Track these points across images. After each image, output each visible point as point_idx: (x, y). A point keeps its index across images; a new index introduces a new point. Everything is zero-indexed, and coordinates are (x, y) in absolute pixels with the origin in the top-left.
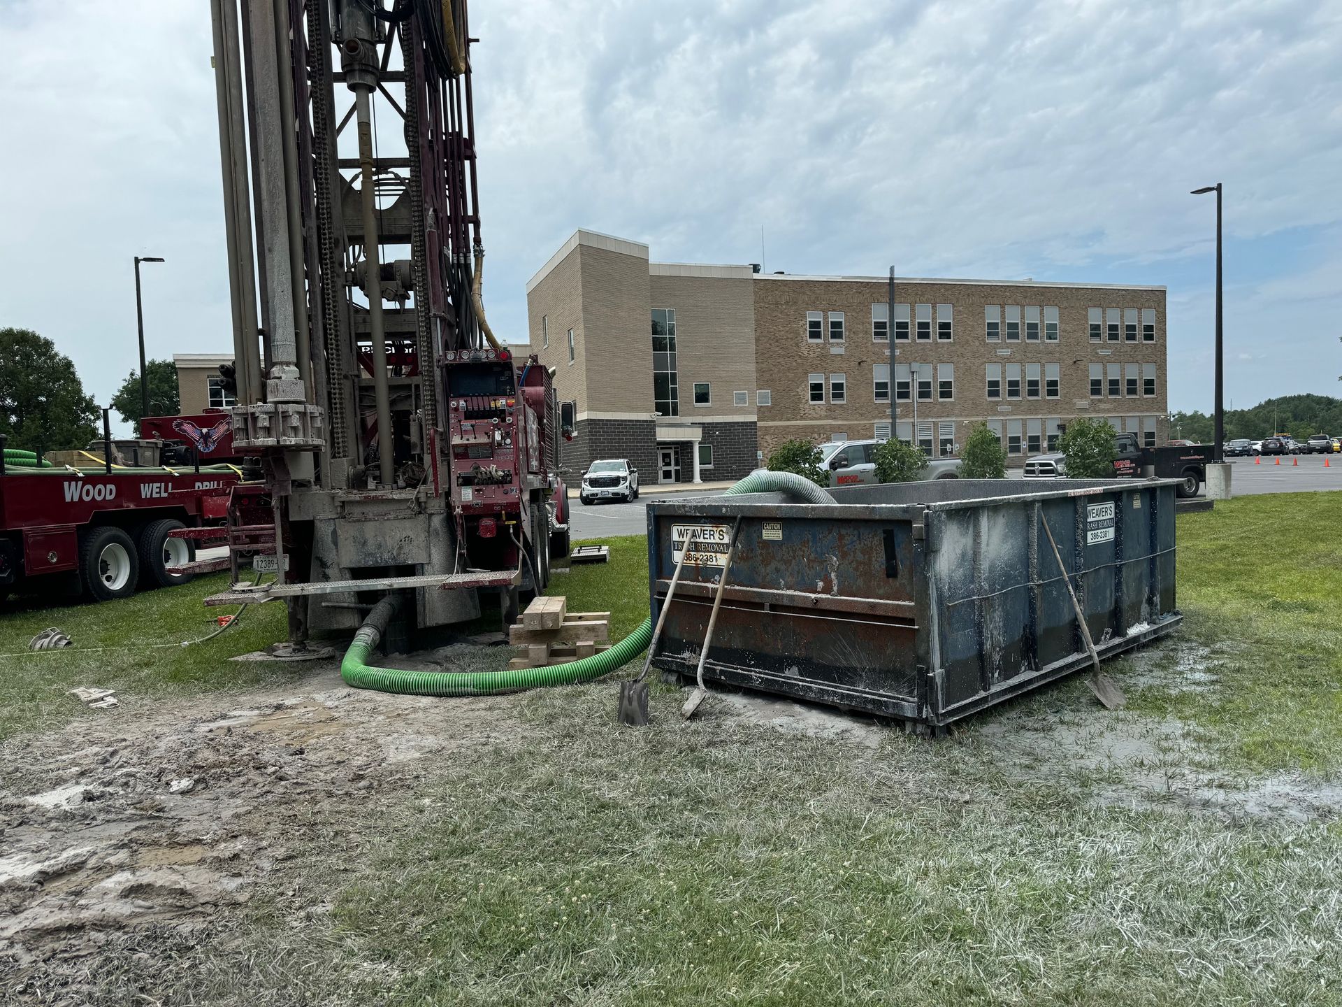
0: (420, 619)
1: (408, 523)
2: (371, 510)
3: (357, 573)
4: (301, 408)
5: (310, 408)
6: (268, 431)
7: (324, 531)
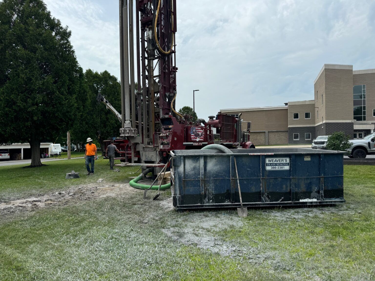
0: (155, 173)
1: (153, 152)
2: (147, 149)
3: (146, 162)
4: (129, 129)
5: (131, 129)
6: (128, 133)
7: (141, 153)
